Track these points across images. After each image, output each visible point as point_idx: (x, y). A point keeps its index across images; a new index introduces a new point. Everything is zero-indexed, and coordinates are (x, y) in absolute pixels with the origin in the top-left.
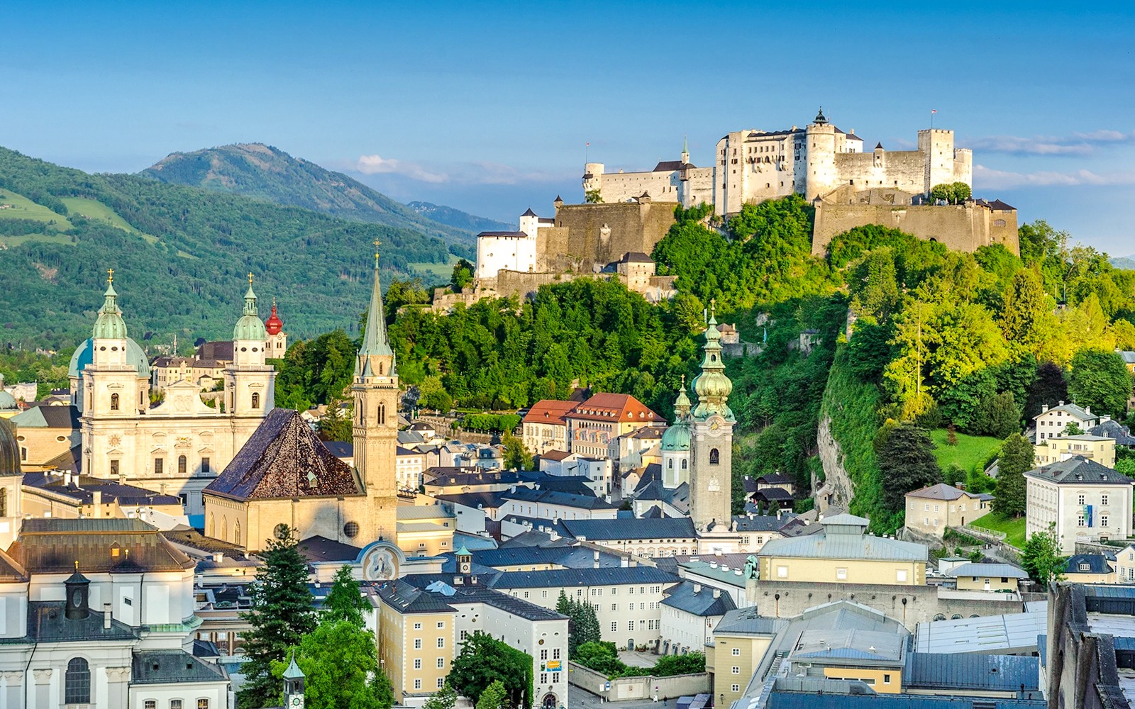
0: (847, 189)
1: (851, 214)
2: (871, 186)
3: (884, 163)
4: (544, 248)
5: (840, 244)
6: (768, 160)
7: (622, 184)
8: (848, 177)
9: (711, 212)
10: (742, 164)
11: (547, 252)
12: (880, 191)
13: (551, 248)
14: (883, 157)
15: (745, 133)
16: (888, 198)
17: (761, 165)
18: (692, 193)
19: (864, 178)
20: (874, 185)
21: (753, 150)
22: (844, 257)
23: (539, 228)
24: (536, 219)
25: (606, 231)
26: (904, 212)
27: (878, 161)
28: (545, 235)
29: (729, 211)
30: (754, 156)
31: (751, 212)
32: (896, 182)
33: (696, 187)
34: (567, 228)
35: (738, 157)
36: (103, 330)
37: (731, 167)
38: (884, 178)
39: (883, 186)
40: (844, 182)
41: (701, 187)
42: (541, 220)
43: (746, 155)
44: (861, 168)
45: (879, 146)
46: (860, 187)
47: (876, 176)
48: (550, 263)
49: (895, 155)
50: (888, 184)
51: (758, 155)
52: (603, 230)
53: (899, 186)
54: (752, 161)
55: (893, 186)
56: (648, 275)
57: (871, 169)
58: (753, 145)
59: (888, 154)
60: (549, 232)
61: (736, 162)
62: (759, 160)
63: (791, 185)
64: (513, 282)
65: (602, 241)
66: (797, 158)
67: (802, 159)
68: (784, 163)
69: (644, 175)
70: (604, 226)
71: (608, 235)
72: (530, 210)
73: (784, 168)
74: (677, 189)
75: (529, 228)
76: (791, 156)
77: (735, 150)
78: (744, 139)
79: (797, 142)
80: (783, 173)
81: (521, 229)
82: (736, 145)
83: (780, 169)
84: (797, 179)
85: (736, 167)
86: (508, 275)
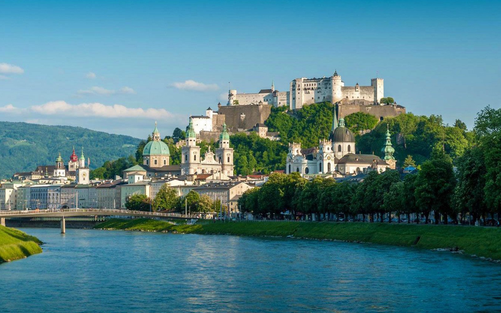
0: (346, 100)
1: (351, 108)
2: (354, 98)
3: (359, 91)
4: (216, 123)
5: (348, 119)
6: (312, 89)
7: (245, 98)
8: (346, 95)
9: (288, 109)
10: (302, 90)
11: (217, 124)
12: (358, 100)
13: (219, 123)
14: (359, 88)
15: (303, 79)
16: (361, 103)
17: (310, 91)
18: (279, 102)
19: (352, 96)
20: (355, 98)
21: (306, 85)
22: (351, 123)
23: (213, 115)
24: (212, 111)
25: (243, 116)
26: (371, 108)
27: (357, 90)
28: (216, 118)
29: (297, 108)
30: (306, 87)
31: (307, 108)
32: (364, 97)
33: (280, 99)
34: (225, 115)
35: (300, 88)
36: (191, 134)
37: (297, 92)
38: (359, 96)
39: (359, 99)
40: (345, 97)
41: (283, 99)
42: (214, 112)
43: (303, 87)
44: (351, 92)
45: (357, 84)
46: (350, 99)
47: (356, 95)
48: (218, 128)
49: (363, 88)
50: (361, 98)
51: (309, 87)
52: (242, 116)
53: (365, 99)
54: (305, 89)
55: (363, 99)
56: (266, 132)
57: (355, 92)
58: (306, 83)
59: (360, 87)
60: (217, 116)
61: (299, 89)
62: (309, 89)
63: (323, 98)
64: (207, 135)
65: (241, 120)
66: (326, 88)
67: (328, 88)
68: (320, 90)
69: (256, 95)
70: (242, 114)
71: (244, 117)
72: (209, 108)
73: (320, 92)
74: (270, 100)
75: (210, 115)
76: (323, 87)
77: (299, 85)
78: (303, 81)
79: (326, 82)
80: (320, 94)
81: (207, 115)
82: (299, 83)
83: (318, 92)
84: (326, 96)
85: (299, 91)
86: (205, 133)
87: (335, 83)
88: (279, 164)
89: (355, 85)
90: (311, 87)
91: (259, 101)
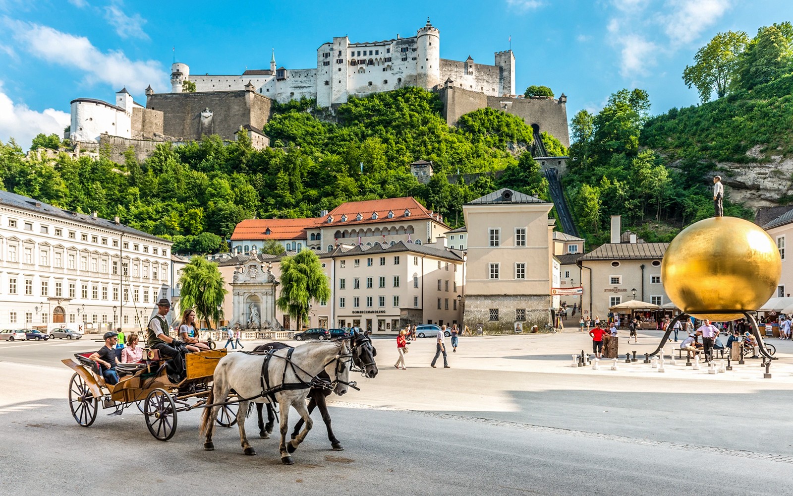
2: (464, 87)
3: (474, 72)
4: (140, 127)
5: (470, 119)
6: (371, 62)
9: (313, 105)
10: (346, 64)
11: (143, 130)
13: (147, 127)
14: (474, 67)
17: (364, 67)
18: (289, 91)
19: (459, 80)
20: (466, 87)
21: (356, 54)
23: (133, 108)
24: (131, 99)
25: (207, 115)
26: (511, 103)
27: (470, 70)
28: (141, 115)
30: (356, 58)
32: (482, 88)
33: (294, 85)
34: (162, 113)
35: (342, 58)
37: (335, 66)
38: (474, 84)
39: (473, 89)
41: (299, 85)
42: (136, 102)
43: (349, 58)
44: (457, 73)
45: (470, 58)
47: (468, 81)
49: (481, 68)
50: (476, 88)
51: (362, 57)
52: (204, 114)
54: (354, 62)
55: (480, 90)
57: (465, 75)
58: (356, 50)
59: (476, 65)
60: (144, 113)
61: (340, 61)
62: (363, 62)
63: (396, 82)
64: (117, 146)
65: (203, 124)
66: (404, 59)
67: (409, 60)
68: (390, 63)
69: (235, 78)
70: (205, 111)
71: (210, 118)
72: (124, 89)
73: (390, 67)
74: (268, 90)
75: (125, 105)
76: (397, 58)
77: (340, 52)
78: (347, 46)
79: (404, 46)
80: (389, 72)
81: (118, 104)
82: (341, 49)
83: (384, 70)
84: (403, 77)
85: (340, 66)
86: (112, 140)
87: (430, 44)
88: (332, 197)
89: (464, 60)
90: (367, 58)
91: (247, 83)
